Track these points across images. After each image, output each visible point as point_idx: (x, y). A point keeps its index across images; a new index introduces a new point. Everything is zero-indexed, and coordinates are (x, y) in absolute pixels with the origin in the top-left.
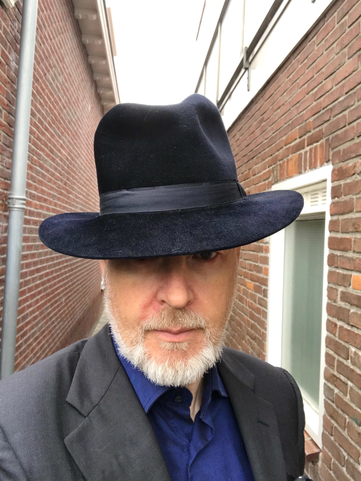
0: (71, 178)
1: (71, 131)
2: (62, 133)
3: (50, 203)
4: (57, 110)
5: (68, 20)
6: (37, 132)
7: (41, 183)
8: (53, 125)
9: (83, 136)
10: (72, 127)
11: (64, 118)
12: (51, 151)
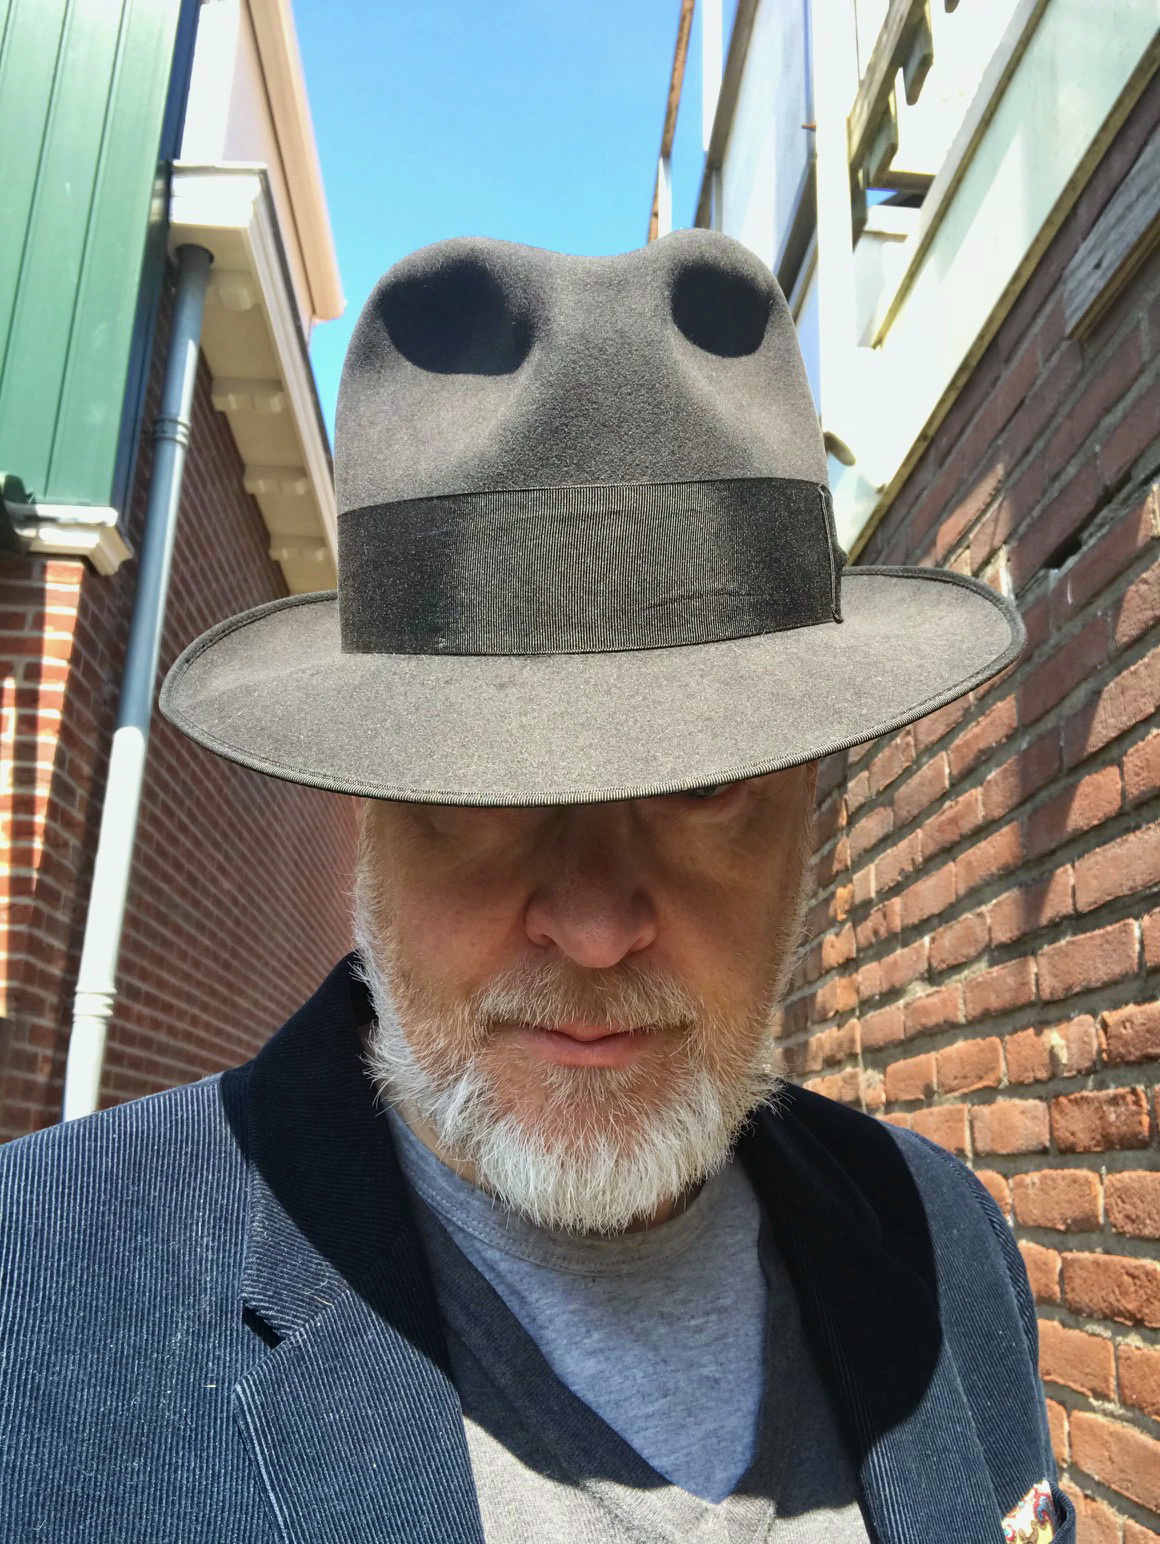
0: (243, 952)
1: (250, 831)
2: (225, 836)
3: (181, 1015)
4: (214, 782)
5: (251, 565)
6: (157, 835)
7: (159, 961)
8: (201, 818)
9: (287, 843)
10: (255, 820)
11: (231, 798)
12: (192, 880)
